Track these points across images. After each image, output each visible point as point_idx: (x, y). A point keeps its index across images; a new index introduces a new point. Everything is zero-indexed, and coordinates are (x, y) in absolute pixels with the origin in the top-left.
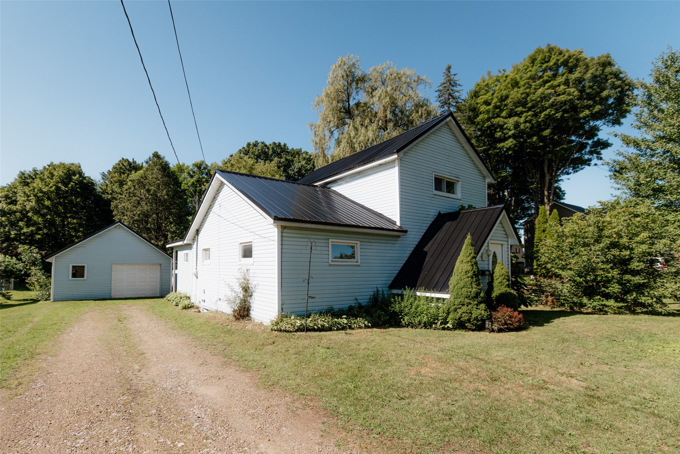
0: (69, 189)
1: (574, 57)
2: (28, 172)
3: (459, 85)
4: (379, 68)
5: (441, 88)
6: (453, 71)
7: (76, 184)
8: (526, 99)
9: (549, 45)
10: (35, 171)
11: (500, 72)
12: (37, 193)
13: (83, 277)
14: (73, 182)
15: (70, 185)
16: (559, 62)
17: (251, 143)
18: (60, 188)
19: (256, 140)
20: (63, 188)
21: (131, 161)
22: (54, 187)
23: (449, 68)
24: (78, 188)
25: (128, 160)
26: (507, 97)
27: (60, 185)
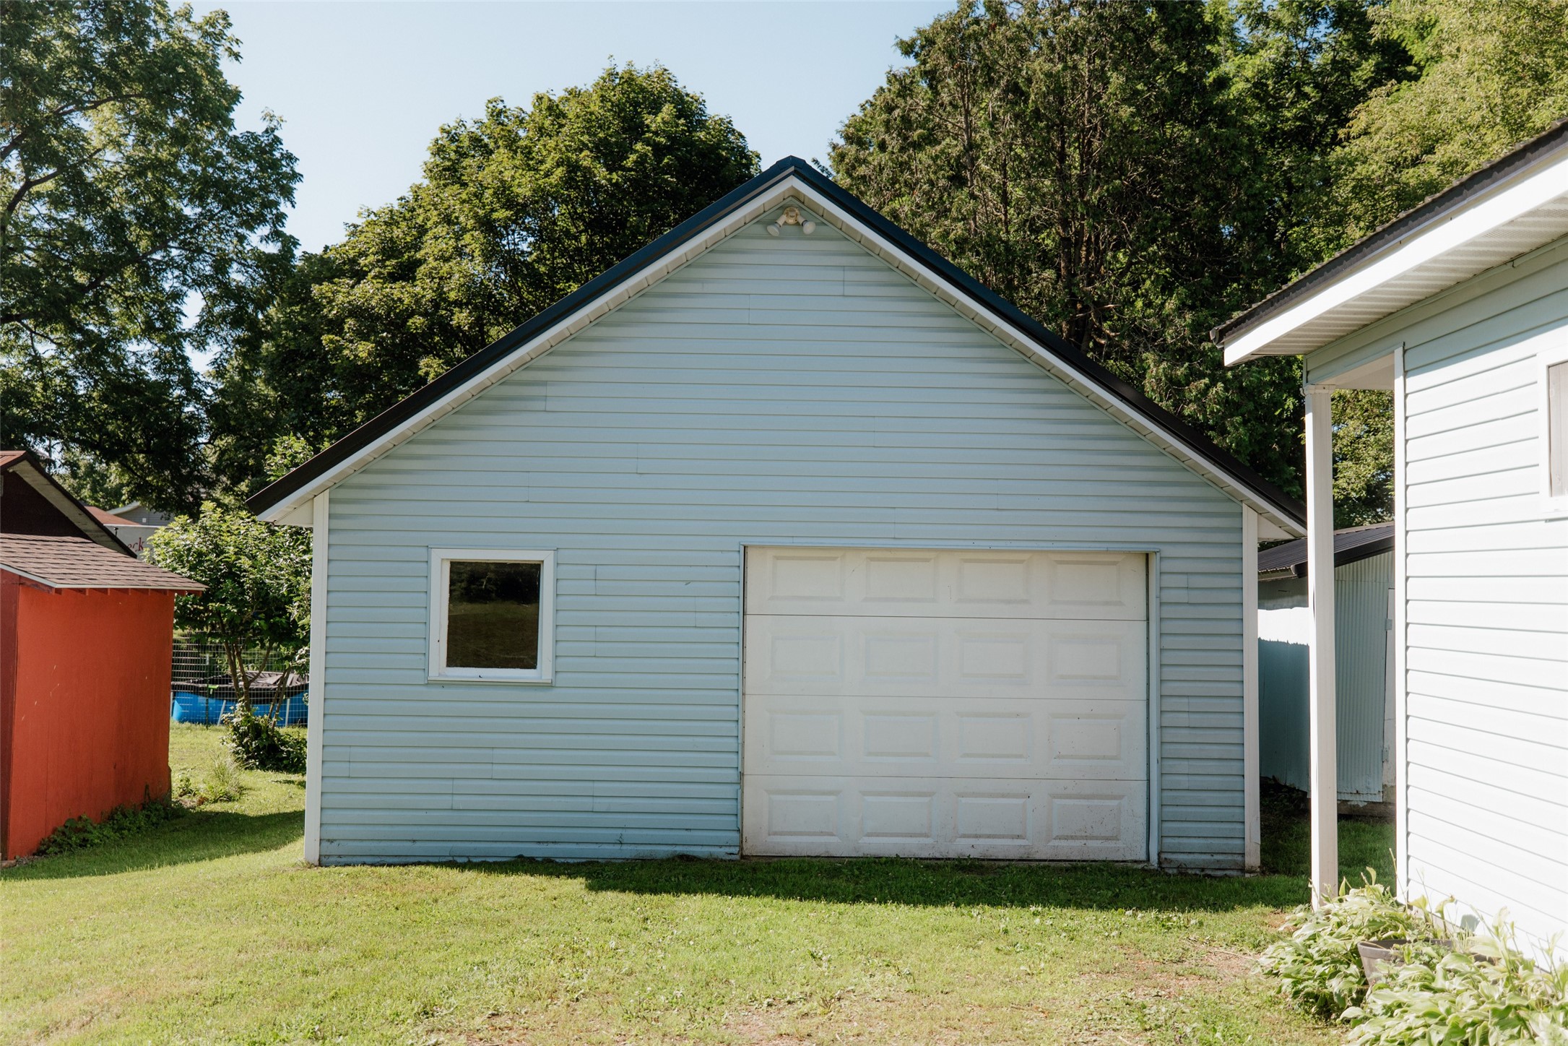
0: (626, 179)
2: (472, 127)
7: (659, 151)
10: (497, 115)
12: (493, 210)
13: (529, 661)
14: (647, 142)
15: (633, 157)
18: (588, 172)
20: (601, 174)
22: (559, 172)
24: (668, 169)
27: (585, 159)
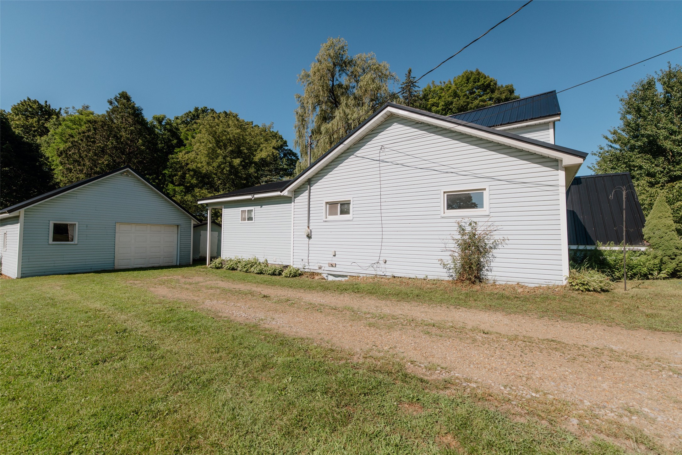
1: (494, 82)
3: (418, 87)
4: (364, 55)
5: (403, 86)
6: (412, 75)
8: (467, 106)
9: (477, 70)
11: (441, 83)
16: (485, 84)
17: (200, 109)
19: (206, 106)
21: (43, 103)
23: (410, 71)
25: (38, 102)
26: (452, 103)
